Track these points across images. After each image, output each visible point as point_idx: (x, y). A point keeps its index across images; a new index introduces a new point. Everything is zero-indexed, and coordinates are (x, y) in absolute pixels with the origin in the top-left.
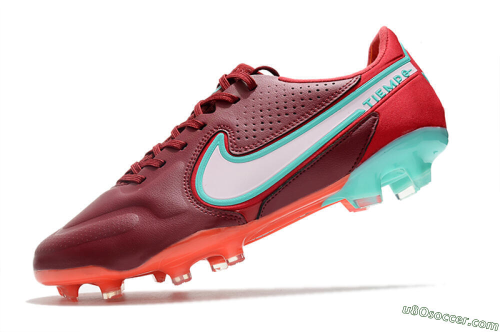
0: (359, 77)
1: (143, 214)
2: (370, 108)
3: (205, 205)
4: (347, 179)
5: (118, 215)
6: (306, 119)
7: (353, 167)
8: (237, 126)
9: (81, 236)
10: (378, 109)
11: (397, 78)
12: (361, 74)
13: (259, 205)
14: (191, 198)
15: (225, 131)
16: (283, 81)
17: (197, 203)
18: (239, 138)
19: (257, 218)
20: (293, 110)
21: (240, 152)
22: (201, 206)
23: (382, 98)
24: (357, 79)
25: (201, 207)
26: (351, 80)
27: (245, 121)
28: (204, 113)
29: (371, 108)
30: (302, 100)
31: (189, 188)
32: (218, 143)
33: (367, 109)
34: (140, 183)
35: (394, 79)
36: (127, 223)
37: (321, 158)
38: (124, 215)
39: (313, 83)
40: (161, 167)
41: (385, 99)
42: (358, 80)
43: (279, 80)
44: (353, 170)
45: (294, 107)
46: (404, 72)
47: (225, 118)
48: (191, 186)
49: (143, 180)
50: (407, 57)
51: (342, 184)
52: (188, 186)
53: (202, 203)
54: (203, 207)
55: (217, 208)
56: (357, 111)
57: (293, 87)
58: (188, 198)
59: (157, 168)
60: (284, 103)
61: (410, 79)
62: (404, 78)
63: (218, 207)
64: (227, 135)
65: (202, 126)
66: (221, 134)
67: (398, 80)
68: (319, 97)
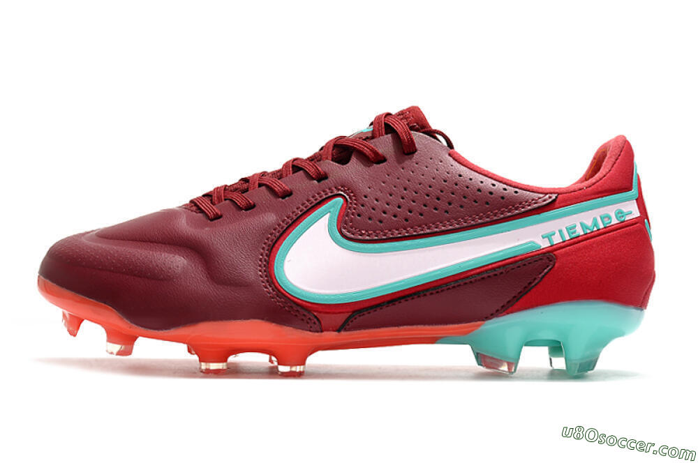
0: (554, 196)
1: (195, 266)
2: (549, 245)
3: (276, 288)
4: (479, 326)
5: (164, 251)
6: (457, 226)
7: (492, 315)
8: (366, 197)
9: (107, 259)
10: (558, 251)
11: (605, 217)
12: (559, 194)
13: (347, 315)
14: (263, 271)
15: (347, 197)
16: (454, 159)
17: (268, 281)
18: (359, 215)
19: (339, 331)
20: (446, 206)
21: (353, 234)
22: (271, 286)
23: (571, 239)
24: (550, 197)
25: (270, 289)
26: (541, 195)
27: (379, 194)
28: (332, 160)
29: (551, 246)
30: (464, 197)
31: (267, 255)
32: (331, 210)
33: (544, 244)
34: (212, 220)
35: (601, 218)
36: (170, 268)
37: (454, 287)
38: (171, 256)
39: (490, 180)
40: (246, 210)
41: (575, 241)
42: (550, 200)
43: (450, 155)
44: (490, 319)
45: (450, 204)
46: (618, 213)
47: (355, 180)
48: (270, 255)
49: (218, 217)
50: (634, 192)
51: (470, 329)
52: (267, 252)
53: (273, 283)
54: (272, 289)
55: (289, 298)
56: (530, 242)
57: (462, 174)
58: (259, 268)
59: (241, 209)
60: (439, 191)
61: (623, 225)
62: (614, 221)
63: (292, 298)
64: (347, 204)
65: (322, 177)
66: (340, 200)
67: (607, 221)
68: (487, 203)
